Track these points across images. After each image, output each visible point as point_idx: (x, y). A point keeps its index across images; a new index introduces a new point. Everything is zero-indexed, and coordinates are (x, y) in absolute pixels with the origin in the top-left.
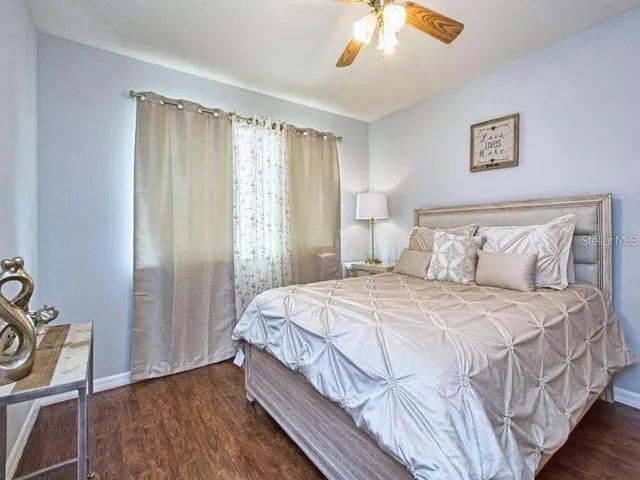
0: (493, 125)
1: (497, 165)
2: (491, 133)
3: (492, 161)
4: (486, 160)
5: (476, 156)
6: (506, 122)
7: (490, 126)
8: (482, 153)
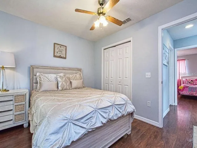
0: (61, 46)
1: (61, 57)
2: (60, 48)
3: (60, 56)
4: (58, 55)
5: (56, 53)
6: (64, 47)
7: (60, 46)
8: (57, 52)
